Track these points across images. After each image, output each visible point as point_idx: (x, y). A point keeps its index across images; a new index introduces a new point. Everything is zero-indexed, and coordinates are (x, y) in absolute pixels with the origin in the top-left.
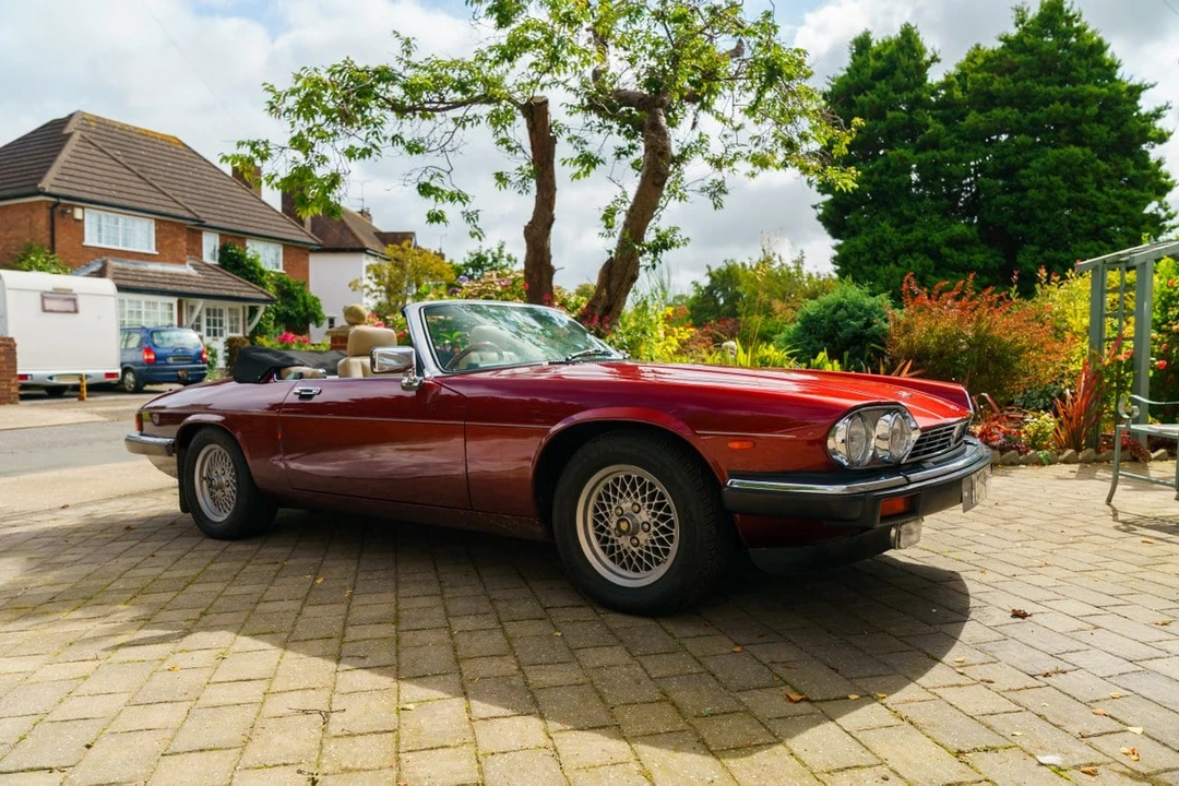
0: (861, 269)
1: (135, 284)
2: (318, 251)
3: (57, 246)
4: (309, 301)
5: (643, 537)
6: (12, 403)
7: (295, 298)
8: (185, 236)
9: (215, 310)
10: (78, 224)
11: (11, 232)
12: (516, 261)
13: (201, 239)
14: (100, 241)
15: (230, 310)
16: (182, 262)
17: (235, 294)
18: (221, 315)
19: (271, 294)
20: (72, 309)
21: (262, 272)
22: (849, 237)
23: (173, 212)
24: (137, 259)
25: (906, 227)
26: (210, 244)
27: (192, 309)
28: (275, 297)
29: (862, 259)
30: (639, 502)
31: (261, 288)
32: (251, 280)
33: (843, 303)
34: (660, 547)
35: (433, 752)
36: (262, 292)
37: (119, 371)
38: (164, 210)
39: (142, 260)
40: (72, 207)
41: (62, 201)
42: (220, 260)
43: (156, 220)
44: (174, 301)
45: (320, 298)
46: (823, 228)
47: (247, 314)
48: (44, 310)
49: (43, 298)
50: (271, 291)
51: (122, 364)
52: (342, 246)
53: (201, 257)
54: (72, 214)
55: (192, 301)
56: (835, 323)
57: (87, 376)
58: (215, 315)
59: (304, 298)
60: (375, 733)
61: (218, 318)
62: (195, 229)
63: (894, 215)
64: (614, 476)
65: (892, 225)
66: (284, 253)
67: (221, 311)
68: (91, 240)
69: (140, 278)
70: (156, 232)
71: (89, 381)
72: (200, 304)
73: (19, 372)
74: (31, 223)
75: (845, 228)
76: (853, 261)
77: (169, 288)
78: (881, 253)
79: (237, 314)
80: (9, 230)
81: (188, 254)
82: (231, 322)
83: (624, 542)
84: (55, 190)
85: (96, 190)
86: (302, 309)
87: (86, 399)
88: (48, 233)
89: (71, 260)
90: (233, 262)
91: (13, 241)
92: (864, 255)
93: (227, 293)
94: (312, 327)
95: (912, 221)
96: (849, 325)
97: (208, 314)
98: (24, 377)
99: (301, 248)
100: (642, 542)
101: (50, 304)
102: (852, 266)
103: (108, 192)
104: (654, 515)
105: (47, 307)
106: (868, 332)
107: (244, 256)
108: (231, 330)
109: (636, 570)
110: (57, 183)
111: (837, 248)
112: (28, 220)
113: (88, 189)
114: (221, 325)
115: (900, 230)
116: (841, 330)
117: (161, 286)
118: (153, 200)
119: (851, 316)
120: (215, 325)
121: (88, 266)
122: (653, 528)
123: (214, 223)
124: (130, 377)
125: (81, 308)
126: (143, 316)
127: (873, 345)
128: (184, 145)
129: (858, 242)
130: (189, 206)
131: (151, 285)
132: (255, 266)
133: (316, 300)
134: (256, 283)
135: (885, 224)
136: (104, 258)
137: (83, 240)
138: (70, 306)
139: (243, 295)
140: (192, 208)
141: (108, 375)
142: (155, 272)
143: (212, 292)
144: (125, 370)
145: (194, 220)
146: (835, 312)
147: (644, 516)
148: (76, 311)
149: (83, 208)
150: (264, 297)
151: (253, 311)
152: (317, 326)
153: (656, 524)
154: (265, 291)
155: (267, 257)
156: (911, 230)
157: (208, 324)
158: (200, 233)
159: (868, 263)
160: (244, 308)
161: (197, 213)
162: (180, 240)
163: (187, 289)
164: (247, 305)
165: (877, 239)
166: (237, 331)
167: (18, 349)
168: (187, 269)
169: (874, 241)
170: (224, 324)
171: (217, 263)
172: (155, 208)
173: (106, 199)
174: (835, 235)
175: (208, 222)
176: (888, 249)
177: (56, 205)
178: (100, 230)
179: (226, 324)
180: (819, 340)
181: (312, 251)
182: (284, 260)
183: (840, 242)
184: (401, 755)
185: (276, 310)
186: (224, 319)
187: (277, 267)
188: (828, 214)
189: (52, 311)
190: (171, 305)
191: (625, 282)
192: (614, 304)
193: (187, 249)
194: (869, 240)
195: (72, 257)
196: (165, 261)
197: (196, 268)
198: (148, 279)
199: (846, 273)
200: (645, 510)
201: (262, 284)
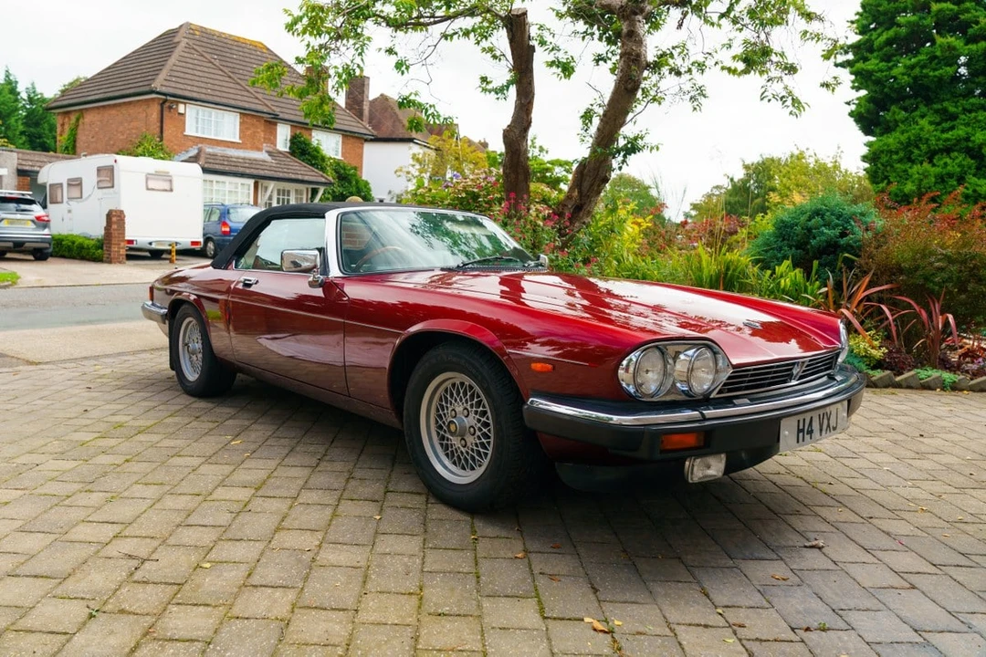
0: (892, 167)
1: (221, 168)
2: (371, 140)
3: (164, 135)
4: (361, 184)
5: (470, 440)
6: (120, 262)
7: (349, 181)
8: (263, 128)
9: (284, 191)
10: (181, 117)
11: (132, 124)
12: (547, 152)
13: (276, 130)
14: (197, 132)
15: (296, 191)
16: (259, 149)
17: (300, 177)
18: (288, 195)
19: (331, 178)
20: (168, 189)
21: (323, 159)
22: (882, 134)
23: (253, 106)
24: (226, 146)
25: (946, 125)
26: (283, 134)
27: (266, 188)
28: (333, 181)
29: (895, 157)
30: (469, 407)
31: (321, 173)
32: (312, 165)
34: (482, 450)
35: (195, 608)
36: (322, 176)
37: (202, 240)
38: (247, 105)
39: (229, 147)
40: (178, 103)
41: (169, 98)
42: (290, 148)
43: (241, 113)
44: (251, 182)
45: (369, 181)
46: (854, 124)
47: (310, 196)
48: (148, 189)
49: (147, 179)
50: (330, 175)
51: (204, 235)
52: (394, 137)
53: (275, 146)
54: (177, 109)
55: (266, 183)
56: (809, 230)
57: (177, 243)
58: (284, 195)
59: (357, 182)
60: (166, 583)
61: (286, 197)
62: (272, 121)
63: (937, 111)
64: (451, 381)
65: (931, 123)
66: (343, 142)
67: (289, 192)
68: (190, 130)
69: (226, 163)
70: (240, 123)
71: (179, 247)
72: (272, 185)
73: (127, 238)
74: (146, 117)
75: (877, 124)
76: (884, 159)
77: (248, 171)
78: (916, 151)
79: (302, 194)
80: (131, 122)
81: (264, 142)
83: (456, 441)
84: (164, 90)
85: (195, 89)
87: (176, 262)
88: (159, 124)
89: (175, 147)
90: (301, 149)
91: (134, 131)
92: (897, 153)
93: (293, 176)
95: (954, 117)
96: (823, 233)
97: (279, 194)
98: (131, 242)
99: (357, 137)
100: (469, 444)
101: (152, 184)
102: (883, 165)
103: (204, 91)
104: (479, 421)
105: (150, 187)
106: (843, 241)
107: (309, 144)
109: (463, 468)
110: (165, 83)
111: (869, 145)
112: (145, 115)
113: (189, 88)
115: (940, 127)
116: (815, 238)
117: (241, 170)
118: (239, 97)
120: (283, 199)
121: (187, 152)
122: (478, 433)
123: (286, 117)
124: (211, 245)
125: (174, 188)
126: (227, 195)
127: (846, 255)
128: (268, 49)
129: (892, 140)
130: (266, 102)
131: (234, 169)
132: (318, 152)
133: (367, 183)
134: (317, 168)
135: (923, 122)
136: (200, 145)
137: (184, 131)
138: (166, 186)
139: (306, 178)
140: (269, 103)
141: (193, 243)
142: (238, 158)
143: (281, 175)
144: (207, 240)
145: (270, 114)
147: (471, 420)
148: (171, 190)
149: (185, 104)
150: (323, 180)
151: (315, 192)
153: (480, 430)
154: (324, 175)
155: (329, 145)
156: (952, 128)
158: (275, 124)
159: (900, 161)
160: (307, 189)
161: (273, 108)
162: (259, 130)
163: (262, 173)
164: (310, 187)
165: (913, 137)
167: (127, 220)
168: (263, 156)
169: (910, 139)
170: (290, 203)
171: (288, 150)
172: (240, 104)
173: (203, 97)
174: (867, 131)
175: (281, 116)
176: (924, 147)
177: (165, 101)
178: (197, 122)
180: (790, 247)
181: (366, 140)
182: (343, 148)
183: (871, 139)
184: (170, 606)
185: (334, 192)
186: (291, 198)
187: (336, 155)
188: (863, 110)
189: (153, 189)
190: (249, 185)
191: (596, 184)
192: (585, 203)
193: (264, 138)
194: (903, 138)
195: (176, 145)
196: (247, 149)
197: (270, 153)
198: (233, 164)
199: (876, 172)
200: (472, 415)
201: (323, 169)
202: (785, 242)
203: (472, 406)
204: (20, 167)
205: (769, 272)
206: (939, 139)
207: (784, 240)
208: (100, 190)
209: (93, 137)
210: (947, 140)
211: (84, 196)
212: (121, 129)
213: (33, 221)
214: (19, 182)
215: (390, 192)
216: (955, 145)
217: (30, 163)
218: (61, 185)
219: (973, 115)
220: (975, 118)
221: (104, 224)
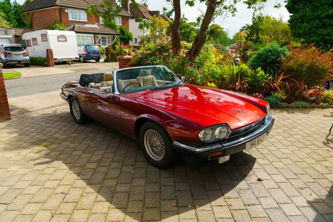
0: (297, 24)
1: (82, 31)
2: (131, 18)
3: (62, 20)
4: (129, 34)
6: (53, 66)
7: (125, 33)
9: (104, 37)
10: (67, 14)
11: (51, 17)
14: (73, 19)
15: (108, 37)
16: (94, 24)
17: (109, 33)
18: (105, 39)
19: (118, 32)
20: (65, 40)
22: (295, 13)
24: (83, 23)
26: (101, 19)
27: (98, 37)
28: (119, 33)
29: (298, 21)
31: (115, 31)
33: (271, 49)
34: (162, 152)
35: (81, 210)
37: (78, 57)
40: (65, 9)
41: (62, 7)
42: (104, 23)
44: (93, 35)
45: (132, 32)
46: (287, 9)
47: (112, 39)
48: (59, 41)
49: (58, 38)
50: (118, 31)
51: (79, 55)
53: (100, 22)
54: (65, 11)
55: (98, 35)
56: (267, 56)
57: (71, 59)
58: (104, 39)
59: (127, 33)
60: (73, 202)
61: (105, 40)
63: (312, 5)
64: (152, 131)
65: (310, 10)
66: (122, 20)
67: (105, 38)
68: (70, 19)
69: (84, 29)
70: (87, 15)
71: (71, 60)
72: (100, 36)
73: (54, 58)
74: (55, 14)
75: (294, 10)
76: (295, 22)
77: (91, 32)
78: (305, 19)
80: (50, 16)
81: (96, 21)
82: (108, 41)
83: (155, 148)
84: (60, 4)
85: (70, 4)
86: (126, 36)
87: (71, 65)
88: (60, 17)
89: (66, 25)
91: (52, 19)
92: (299, 20)
93: (106, 33)
94: (130, 41)
95: (317, 7)
96: (271, 57)
97: (102, 39)
98: (55, 59)
99: (127, 18)
100: (158, 149)
101: (60, 39)
102: (294, 24)
103: (73, 4)
104: (161, 143)
105: (59, 40)
106: (277, 60)
108: (108, 43)
109: (157, 156)
110: (60, 2)
111: (291, 16)
113: (68, 3)
114: (106, 42)
115: (313, 11)
116: (269, 59)
117: (89, 31)
119: (272, 55)
120: (104, 40)
121: (70, 26)
122: (161, 147)
124: (82, 58)
125: (67, 40)
126: (85, 40)
127: (278, 64)
129: (297, 16)
131: (86, 31)
134: (114, 29)
135: (308, 9)
136: (74, 24)
137: (68, 18)
139: (111, 33)
141: (76, 58)
142: (87, 27)
143: (102, 32)
144: (80, 57)
146: (268, 53)
148: (66, 41)
149: (67, 9)
150: (116, 33)
151: (114, 38)
152: (131, 41)
154: (117, 32)
155: (117, 21)
156: (316, 11)
157: (102, 42)
159: (299, 23)
160: (111, 37)
162: (93, 17)
163: (96, 32)
164: (112, 36)
165: (304, 15)
166: (110, 44)
167: (53, 52)
168: (96, 26)
169: (303, 15)
170: (106, 41)
172: (86, 8)
173: (73, 6)
174: (290, 12)
176: (307, 18)
177: (61, 8)
178: (72, 16)
179: (107, 41)
180: (261, 62)
182: (122, 22)
183: (292, 14)
184: (74, 211)
185: (120, 37)
187: (120, 24)
188: (289, 5)
189: (60, 41)
190: (92, 36)
191: (201, 43)
192: (198, 49)
193: (96, 20)
194: (301, 15)
195: (66, 24)
196: (90, 24)
197: (98, 25)
198: (86, 29)
199: (292, 26)
200: (159, 142)
201: (116, 29)
202: (260, 60)
203: (158, 139)
204: (15, 35)
205: (254, 71)
206: (312, 15)
207: (259, 59)
208: (43, 42)
209: (38, 22)
210: (314, 16)
211: (38, 44)
212: (47, 19)
213: (22, 54)
214: (16, 39)
215: (138, 36)
216: (317, 17)
217: (19, 33)
218: (30, 40)
219: (324, 6)
220: (324, 7)
221: (46, 54)
